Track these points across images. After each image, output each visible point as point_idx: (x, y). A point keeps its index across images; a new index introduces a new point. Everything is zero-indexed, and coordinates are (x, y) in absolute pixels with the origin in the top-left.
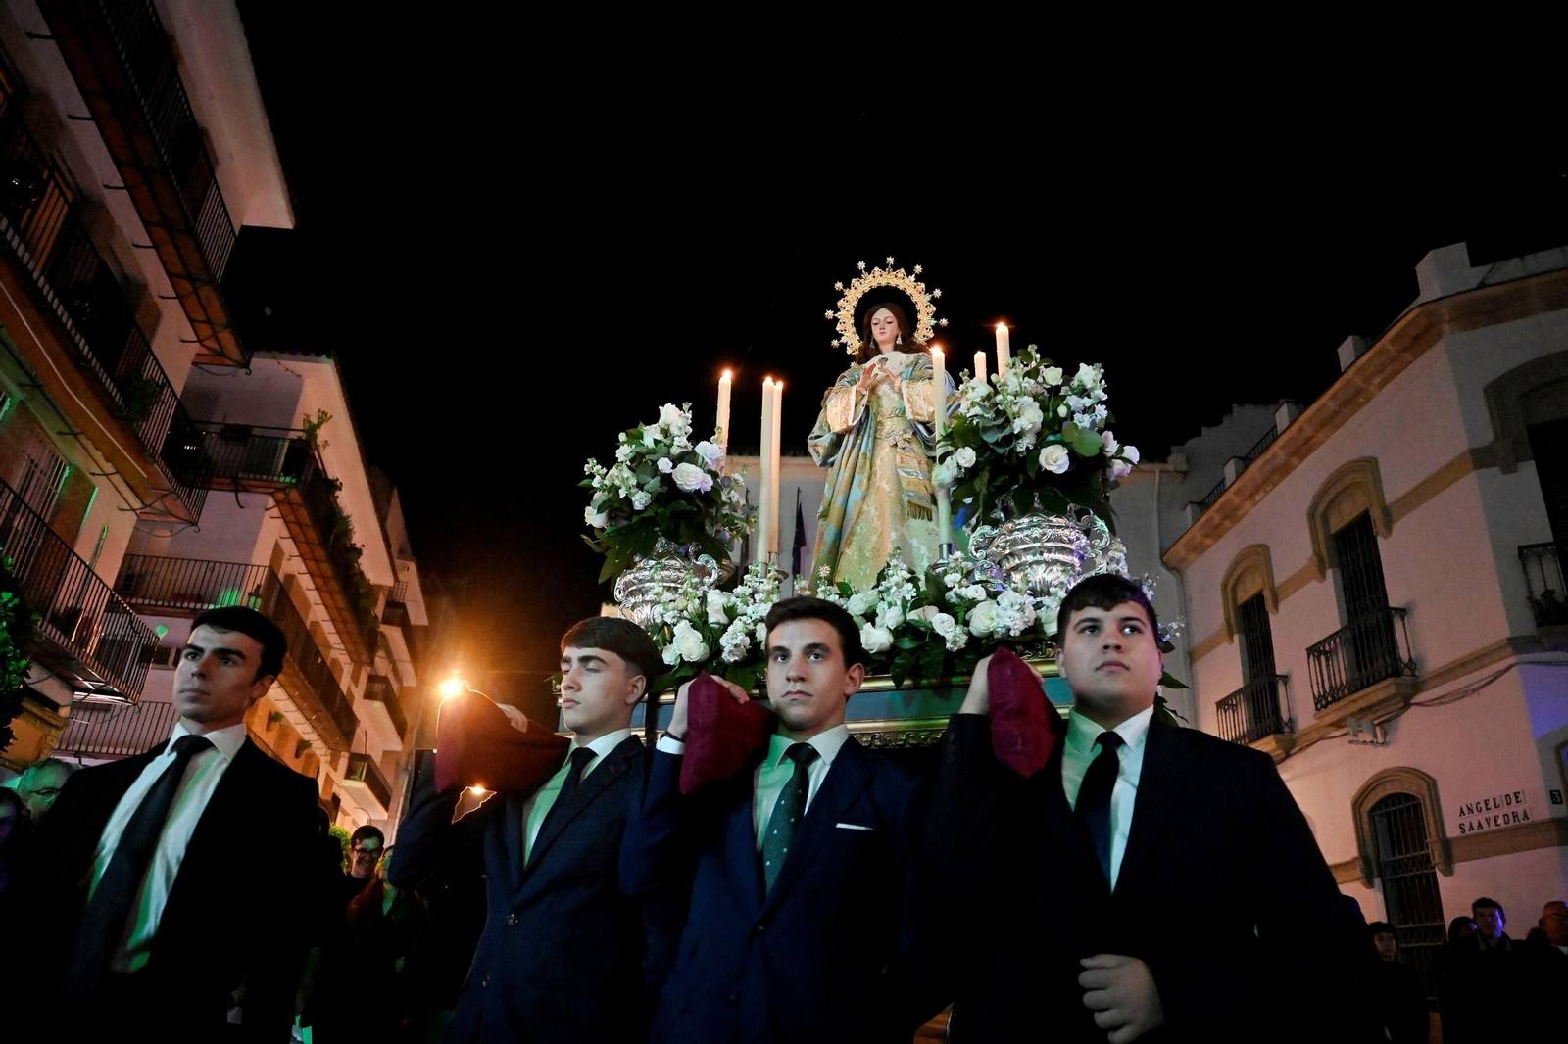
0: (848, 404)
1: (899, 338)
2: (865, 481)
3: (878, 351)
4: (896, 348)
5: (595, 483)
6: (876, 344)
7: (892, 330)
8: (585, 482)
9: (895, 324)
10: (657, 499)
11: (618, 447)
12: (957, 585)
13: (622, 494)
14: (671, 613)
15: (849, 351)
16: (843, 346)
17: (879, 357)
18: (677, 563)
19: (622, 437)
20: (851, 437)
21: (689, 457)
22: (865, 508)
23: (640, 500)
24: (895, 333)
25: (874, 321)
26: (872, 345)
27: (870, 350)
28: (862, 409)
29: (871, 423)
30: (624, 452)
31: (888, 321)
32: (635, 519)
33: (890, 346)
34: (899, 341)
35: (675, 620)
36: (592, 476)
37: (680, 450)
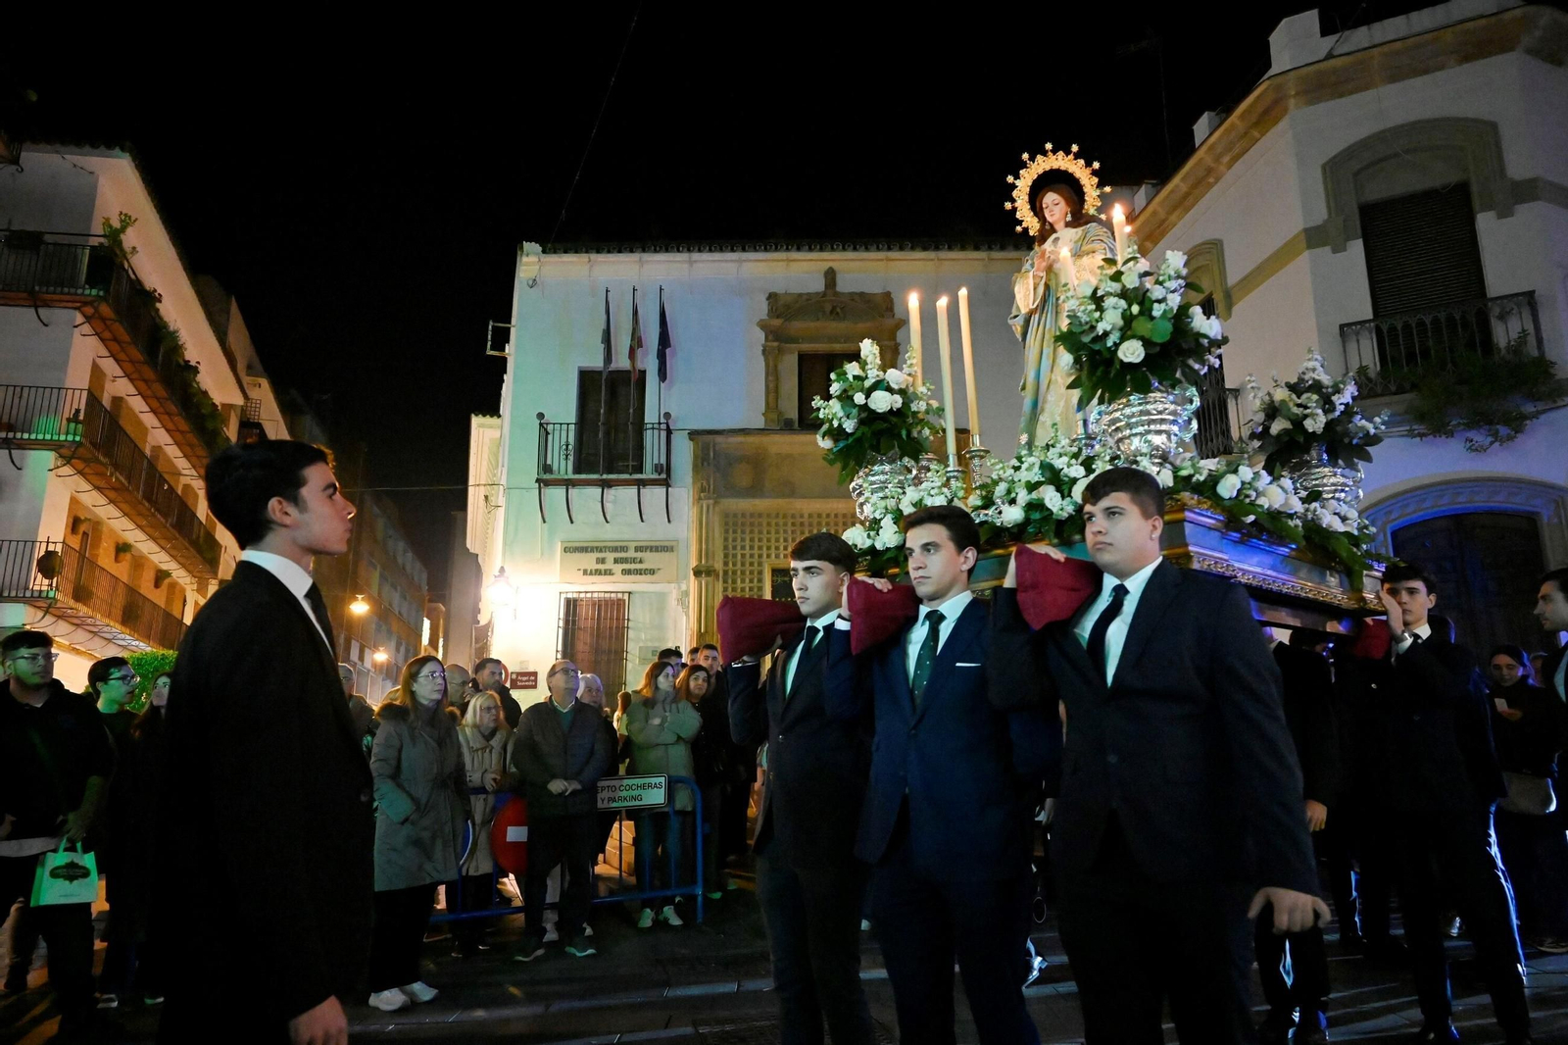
0: (1028, 289)
1: (1069, 215)
2: (1052, 353)
3: (1053, 230)
4: (1068, 225)
5: (821, 416)
6: (1051, 225)
7: (1061, 210)
8: (814, 414)
9: (1063, 204)
10: (861, 422)
11: (831, 385)
12: (1065, 467)
13: (836, 424)
14: (878, 512)
15: (1031, 233)
16: (1026, 230)
17: (1054, 236)
18: (887, 468)
19: (833, 376)
20: (1037, 316)
21: (879, 385)
22: (1053, 377)
23: (849, 426)
24: (1064, 212)
25: (1044, 206)
26: (1047, 227)
27: (1047, 231)
28: (1041, 289)
29: (1052, 300)
30: (835, 388)
31: (1056, 202)
32: (851, 440)
33: (1062, 224)
34: (1069, 218)
35: (882, 516)
36: (819, 409)
37: (874, 380)
